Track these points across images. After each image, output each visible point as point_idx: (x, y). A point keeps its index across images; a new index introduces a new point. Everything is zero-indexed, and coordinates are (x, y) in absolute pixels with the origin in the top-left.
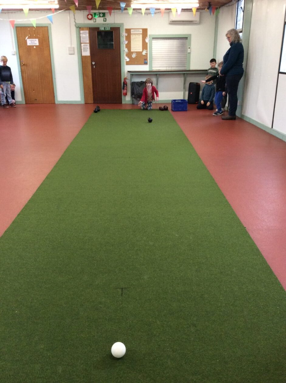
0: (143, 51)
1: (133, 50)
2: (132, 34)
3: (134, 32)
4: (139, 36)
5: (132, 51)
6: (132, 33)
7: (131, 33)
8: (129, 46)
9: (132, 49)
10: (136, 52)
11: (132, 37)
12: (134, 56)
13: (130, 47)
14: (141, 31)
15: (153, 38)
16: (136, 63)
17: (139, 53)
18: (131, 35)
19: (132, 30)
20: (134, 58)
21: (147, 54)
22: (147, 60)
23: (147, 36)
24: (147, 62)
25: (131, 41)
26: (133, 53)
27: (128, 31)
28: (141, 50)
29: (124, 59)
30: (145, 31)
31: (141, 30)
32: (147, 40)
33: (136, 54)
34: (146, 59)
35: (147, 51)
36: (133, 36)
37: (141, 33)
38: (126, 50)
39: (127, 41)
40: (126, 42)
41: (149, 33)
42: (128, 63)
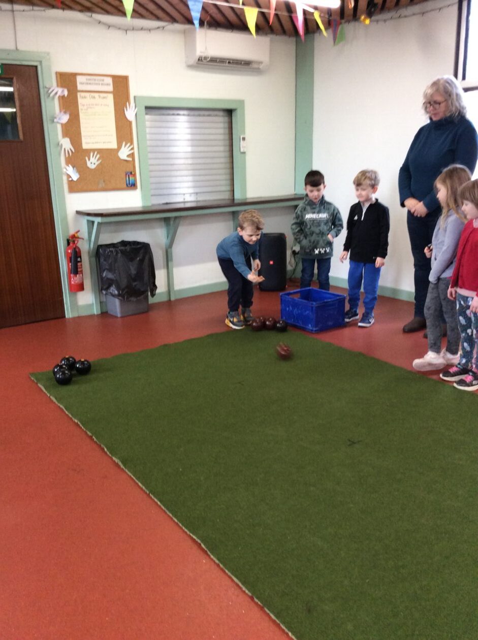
0: (119, 147)
1: (87, 143)
2: (82, 91)
3: (87, 84)
4: (104, 98)
5: (85, 146)
6: (80, 87)
7: (76, 87)
8: (73, 130)
9: (84, 141)
10: (100, 151)
11: (83, 101)
12: (93, 162)
13: (80, 133)
14: (108, 84)
15: (147, 108)
16: (100, 186)
17: (107, 155)
18: (79, 94)
19: (79, 79)
20: (95, 169)
21: (132, 155)
22: (135, 175)
23: (127, 98)
24: (135, 180)
25: (82, 116)
26: (88, 152)
27: (68, 80)
28: (114, 145)
29: (61, 173)
30: (121, 84)
31: (109, 80)
32: (130, 114)
33: (98, 156)
34: (132, 173)
35: (132, 149)
36: (85, 97)
37: (111, 88)
38: (66, 144)
39: (65, 113)
40: (65, 118)
41: (134, 90)
42: (74, 187)
